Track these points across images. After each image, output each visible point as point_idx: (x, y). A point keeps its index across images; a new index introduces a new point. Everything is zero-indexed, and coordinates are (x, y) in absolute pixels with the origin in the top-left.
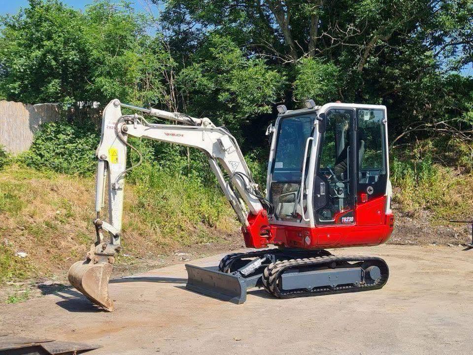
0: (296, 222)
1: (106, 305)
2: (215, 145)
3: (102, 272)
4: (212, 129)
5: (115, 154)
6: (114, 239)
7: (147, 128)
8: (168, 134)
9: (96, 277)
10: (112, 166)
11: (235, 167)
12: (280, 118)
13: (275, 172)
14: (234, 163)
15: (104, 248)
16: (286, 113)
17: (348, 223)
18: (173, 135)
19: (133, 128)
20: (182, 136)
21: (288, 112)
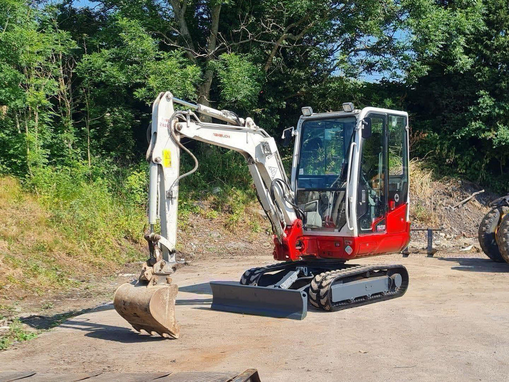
0: (334, 231)
1: (173, 332)
2: (258, 148)
3: (168, 295)
4: (254, 131)
5: (168, 156)
6: (169, 256)
7: (198, 127)
8: (216, 135)
9: (163, 299)
10: (166, 171)
11: (274, 174)
12: (303, 121)
13: (299, 179)
14: (273, 169)
15: (162, 266)
16: (312, 116)
17: (381, 231)
18: (221, 136)
19: (186, 127)
20: (229, 137)
21: (314, 115)
